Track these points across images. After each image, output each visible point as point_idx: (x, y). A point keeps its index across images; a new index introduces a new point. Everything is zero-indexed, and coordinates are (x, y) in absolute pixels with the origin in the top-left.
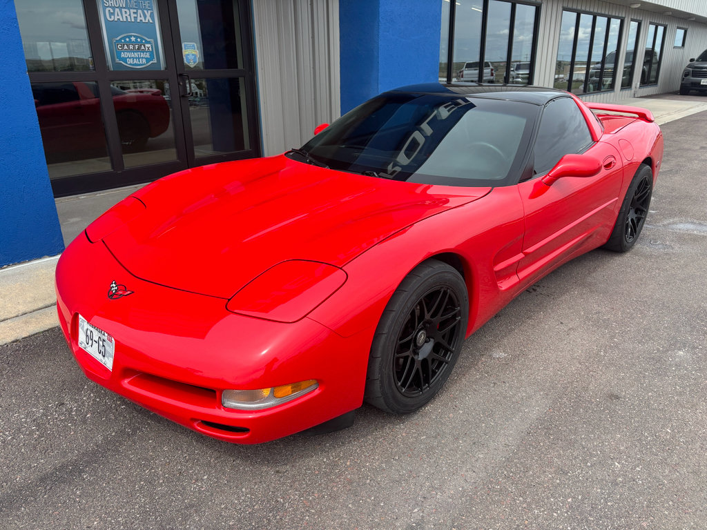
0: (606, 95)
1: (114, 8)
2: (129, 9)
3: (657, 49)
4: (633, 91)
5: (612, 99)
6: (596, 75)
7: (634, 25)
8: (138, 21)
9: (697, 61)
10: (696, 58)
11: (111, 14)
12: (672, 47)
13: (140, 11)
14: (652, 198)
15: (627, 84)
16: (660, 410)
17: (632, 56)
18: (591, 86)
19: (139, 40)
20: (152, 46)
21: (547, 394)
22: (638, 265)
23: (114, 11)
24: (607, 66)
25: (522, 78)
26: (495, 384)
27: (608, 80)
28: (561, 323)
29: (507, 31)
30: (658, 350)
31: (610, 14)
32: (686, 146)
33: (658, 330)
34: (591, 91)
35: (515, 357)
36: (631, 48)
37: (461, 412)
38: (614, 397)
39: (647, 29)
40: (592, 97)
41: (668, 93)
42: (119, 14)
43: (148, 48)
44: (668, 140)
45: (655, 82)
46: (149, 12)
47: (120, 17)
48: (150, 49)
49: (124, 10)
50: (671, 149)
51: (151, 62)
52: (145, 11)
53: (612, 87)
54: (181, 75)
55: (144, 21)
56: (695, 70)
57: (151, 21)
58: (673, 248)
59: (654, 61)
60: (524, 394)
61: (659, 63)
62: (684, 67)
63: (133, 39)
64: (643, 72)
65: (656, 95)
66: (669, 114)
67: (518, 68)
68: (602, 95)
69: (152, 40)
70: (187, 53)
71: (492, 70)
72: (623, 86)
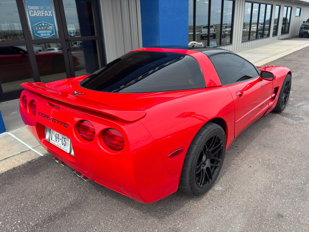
0: (266, 39)
1: (33, 10)
2: (41, 10)
3: (288, 17)
4: (278, 37)
5: (268, 41)
6: (261, 30)
7: (277, 7)
8: (45, 16)
9: (306, 22)
10: (306, 21)
11: (32, 13)
12: (294, 16)
13: (46, 11)
14: (291, 92)
15: (275, 34)
16: (305, 224)
17: (277, 21)
18: (259, 35)
19: (46, 25)
20: (52, 27)
21: (244, 215)
22: (287, 130)
23: (33, 12)
24: (266, 26)
25: (228, 32)
26: (216, 207)
27: (266, 32)
28: (250, 167)
29: (220, 11)
30: (301, 184)
31: (267, 3)
32: (305, 63)
33: (300, 170)
34: (259, 38)
35: (227, 189)
36: (277, 17)
37: (198, 228)
38: (280, 216)
39: (283, 9)
40: (259, 40)
41: (294, 37)
42: (36, 13)
43: (51, 28)
44: (296, 60)
45: (288, 32)
46: (51, 11)
47: (36, 14)
48: (52, 28)
49: (38, 11)
50: (298, 65)
51: (53, 35)
52: (49, 11)
53: (268, 35)
54: (67, 40)
55: (48, 16)
56: (305, 27)
57: (52, 16)
58: (303, 120)
59: (287, 23)
60: (232, 215)
61: (289, 23)
62: (300, 25)
63: (43, 24)
64: (282, 28)
65: (288, 38)
66: (295, 47)
67: (226, 27)
68: (264, 39)
69: (52, 25)
70: (70, 30)
71: (215, 29)
72: (273, 35)
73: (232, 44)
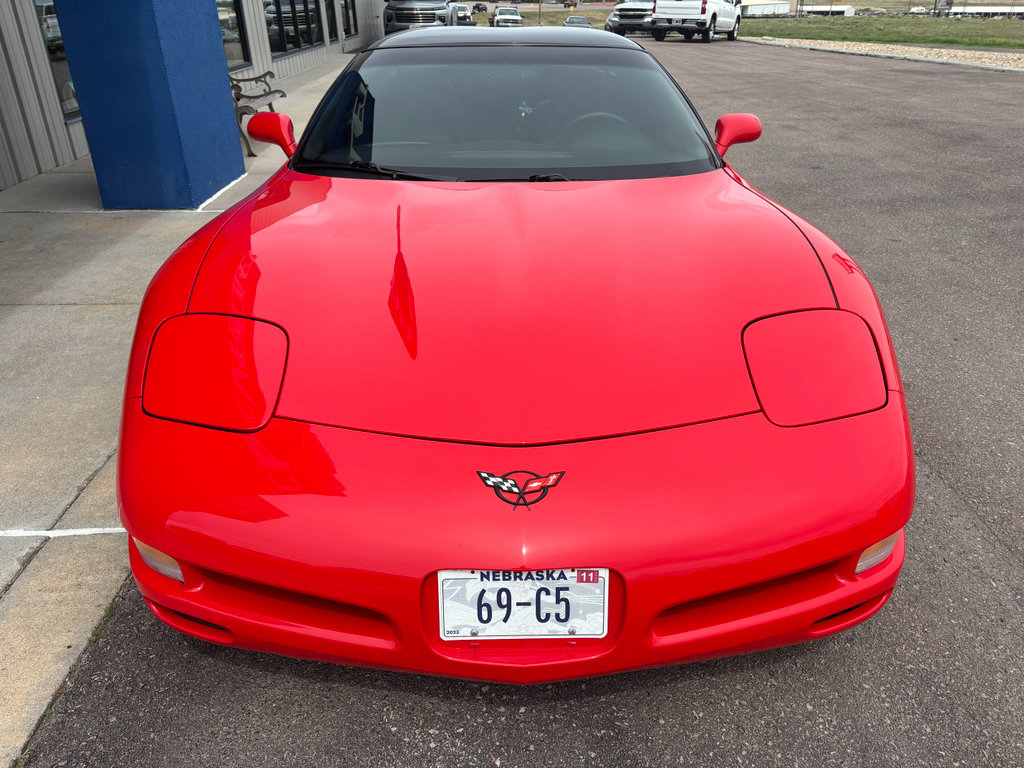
4: (341, 44)
53: (321, 39)
72: (331, 37)
73: (251, 64)
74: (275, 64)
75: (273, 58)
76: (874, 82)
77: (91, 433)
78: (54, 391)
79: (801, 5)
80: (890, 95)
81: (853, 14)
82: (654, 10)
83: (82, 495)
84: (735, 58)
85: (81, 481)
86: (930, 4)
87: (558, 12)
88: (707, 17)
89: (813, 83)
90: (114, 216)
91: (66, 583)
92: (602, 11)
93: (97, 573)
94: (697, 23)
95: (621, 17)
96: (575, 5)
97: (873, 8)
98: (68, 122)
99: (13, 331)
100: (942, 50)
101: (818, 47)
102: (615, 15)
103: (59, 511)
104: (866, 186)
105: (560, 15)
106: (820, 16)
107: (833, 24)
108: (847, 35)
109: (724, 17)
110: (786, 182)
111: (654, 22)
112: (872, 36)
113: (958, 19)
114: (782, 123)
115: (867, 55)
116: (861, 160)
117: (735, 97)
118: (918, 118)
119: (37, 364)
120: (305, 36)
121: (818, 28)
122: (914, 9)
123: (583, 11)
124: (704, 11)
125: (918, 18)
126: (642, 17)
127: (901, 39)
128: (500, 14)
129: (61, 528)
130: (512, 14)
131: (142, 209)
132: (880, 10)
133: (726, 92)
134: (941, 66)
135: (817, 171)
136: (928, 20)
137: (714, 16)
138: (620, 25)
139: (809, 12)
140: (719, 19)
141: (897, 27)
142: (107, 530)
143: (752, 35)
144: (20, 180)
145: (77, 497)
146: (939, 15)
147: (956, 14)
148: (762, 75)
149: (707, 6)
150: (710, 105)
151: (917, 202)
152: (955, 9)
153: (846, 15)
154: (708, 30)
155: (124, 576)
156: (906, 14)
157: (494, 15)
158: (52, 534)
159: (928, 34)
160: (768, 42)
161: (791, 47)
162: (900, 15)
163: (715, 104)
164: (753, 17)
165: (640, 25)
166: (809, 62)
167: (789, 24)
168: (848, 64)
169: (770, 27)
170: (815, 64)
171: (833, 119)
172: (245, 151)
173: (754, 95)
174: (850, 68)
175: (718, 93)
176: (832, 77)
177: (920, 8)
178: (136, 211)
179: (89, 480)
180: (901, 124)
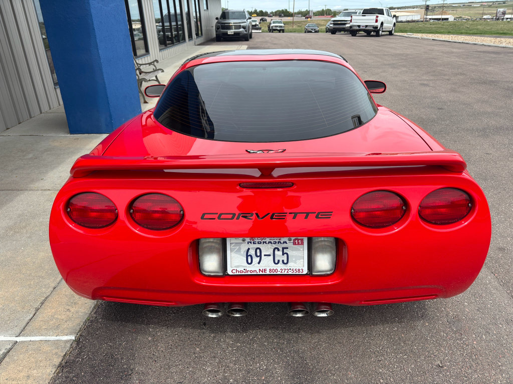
0: (183, 45)
4: (194, 41)
5: (186, 48)
12: (203, 10)
15: (190, 36)
45: (202, 34)
53: (184, 39)
56: (221, 25)
72: (189, 38)
73: (149, 54)
74: (161, 53)
75: (160, 50)
76: (467, 58)
77: (47, 272)
78: (31, 244)
79: (427, 15)
80: (477, 66)
81: (453, 20)
82: (351, 21)
83: (37, 313)
84: (393, 45)
85: (37, 305)
86: (493, 14)
87: (302, 21)
88: (379, 24)
89: (435, 59)
90: (75, 138)
91: (22, 374)
92: (324, 20)
93: (39, 368)
94: (373, 27)
95: (334, 24)
96: (311, 18)
97: (463, 17)
98: (56, 87)
99: (15, 206)
100: (502, 39)
101: (436, 38)
102: (331, 24)
103: (24, 324)
104: (469, 120)
105: (303, 23)
106: (436, 21)
107: (443, 25)
108: (451, 31)
109: (387, 24)
110: (424, 117)
111: (351, 27)
112: (463, 31)
113: (509, 22)
114: (420, 82)
115: (463, 43)
116: (464, 104)
117: (395, 68)
118: (494, 79)
119: (25, 227)
120: (177, 38)
121: (435, 27)
122: (485, 17)
123: (315, 20)
124: (377, 21)
125: (488, 21)
126: (345, 24)
127: (478, 32)
128: (273, 23)
129: (23, 336)
130: (279, 23)
131: (88, 133)
132: (467, 17)
133: (389, 65)
134: (502, 49)
135: (441, 110)
136: (492, 22)
137: (382, 23)
138: (334, 28)
139: (430, 19)
140: (385, 25)
141: (477, 26)
142: (48, 338)
143: (402, 32)
144: (31, 117)
145: (34, 315)
146: (498, 19)
147: (507, 19)
148: (408, 55)
149: (378, 19)
150: (381, 72)
151: (498, 130)
152: (506, 16)
153: (449, 20)
154: (379, 30)
155: (54, 370)
156: (480, 19)
157: (270, 24)
158: (19, 339)
159: (493, 30)
160: (410, 36)
161: (422, 39)
162: (478, 20)
163: (384, 72)
164: (401, 22)
165: (344, 28)
166: (433, 47)
167: (420, 25)
168: (453, 48)
169: (410, 27)
170: (436, 48)
171: (448, 80)
172: (142, 101)
173: (404, 66)
174: (455, 50)
175: (386, 65)
176: (445, 55)
177: (488, 16)
178: (85, 135)
179: (42, 303)
180: (485, 83)
